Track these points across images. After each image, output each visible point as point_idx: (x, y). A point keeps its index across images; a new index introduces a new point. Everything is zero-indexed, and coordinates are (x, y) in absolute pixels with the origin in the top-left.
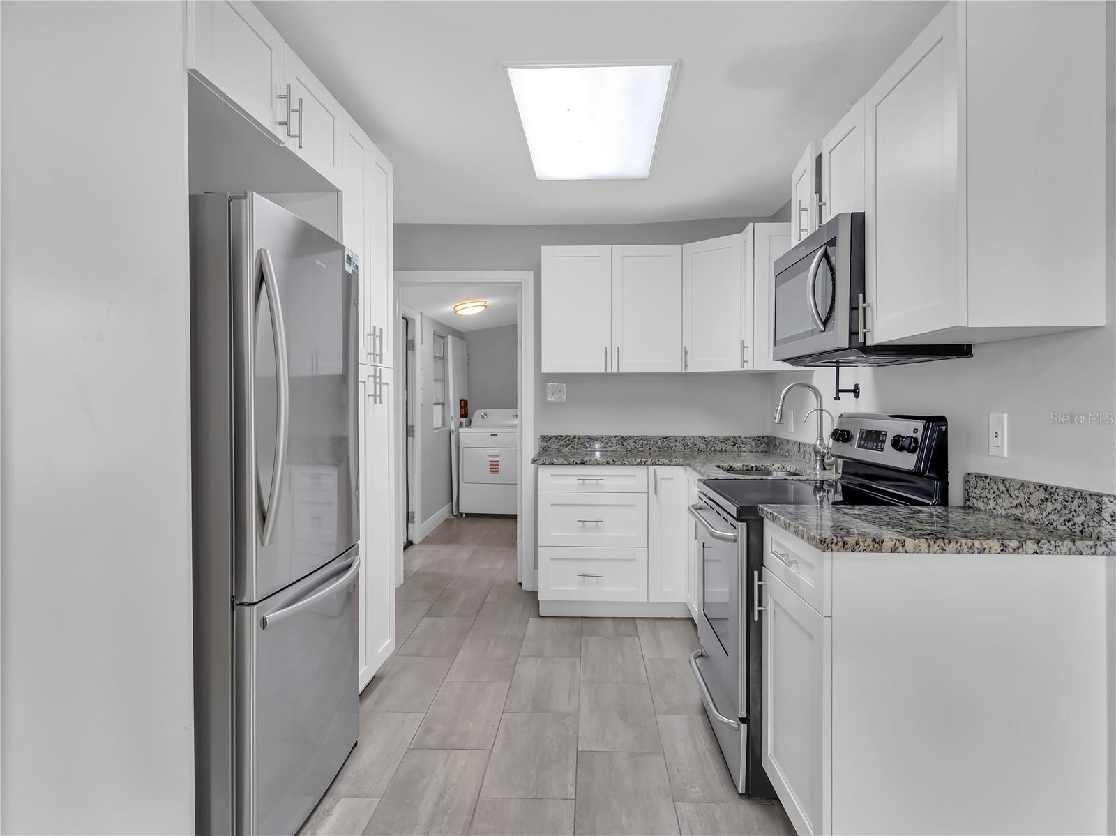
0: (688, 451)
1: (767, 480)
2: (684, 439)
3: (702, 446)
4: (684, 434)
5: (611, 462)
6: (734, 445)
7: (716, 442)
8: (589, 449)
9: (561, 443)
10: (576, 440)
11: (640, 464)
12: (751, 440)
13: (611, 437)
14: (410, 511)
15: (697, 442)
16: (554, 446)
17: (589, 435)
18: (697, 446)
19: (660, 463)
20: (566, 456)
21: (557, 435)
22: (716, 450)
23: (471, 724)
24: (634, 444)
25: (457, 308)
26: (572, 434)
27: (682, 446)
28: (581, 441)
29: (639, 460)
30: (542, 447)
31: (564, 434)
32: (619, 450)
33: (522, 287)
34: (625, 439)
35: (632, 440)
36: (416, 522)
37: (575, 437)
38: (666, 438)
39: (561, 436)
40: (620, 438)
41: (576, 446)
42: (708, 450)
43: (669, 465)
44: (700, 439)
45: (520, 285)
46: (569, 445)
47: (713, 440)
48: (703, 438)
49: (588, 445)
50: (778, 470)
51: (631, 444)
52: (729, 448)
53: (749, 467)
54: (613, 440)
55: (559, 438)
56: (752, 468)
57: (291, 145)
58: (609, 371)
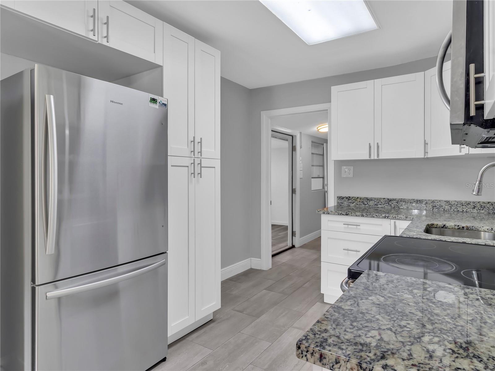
0: (435, 210)
1: (445, 241)
2: (433, 202)
3: (447, 207)
4: (433, 199)
5: (365, 215)
6: (474, 208)
7: (458, 205)
8: (367, 206)
9: (349, 201)
10: (359, 200)
11: (385, 217)
12: (488, 205)
13: (381, 199)
14: (293, 231)
15: (443, 204)
16: (345, 203)
17: (367, 197)
18: (443, 207)
19: (399, 218)
20: (353, 209)
21: (347, 196)
22: (458, 211)
23: (228, 366)
24: (396, 204)
25: (319, 128)
26: (356, 196)
27: (431, 207)
28: (361, 200)
29: (384, 215)
30: (338, 203)
31: (351, 196)
32: (386, 207)
33: (328, 112)
34: (390, 200)
35: (395, 202)
36: (296, 237)
37: (358, 198)
38: (420, 201)
39: (350, 197)
40: (386, 200)
41: (358, 204)
42: (452, 210)
43: (405, 220)
44: (445, 203)
45: (327, 111)
46: (354, 202)
47: (456, 203)
48: (447, 202)
49: (366, 203)
50: (487, 231)
51: (394, 204)
52: (469, 210)
53: (461, 227)
54: (382, 200)
55: (349, 198)
56: (463, 227)
57: (104, 42)
58: (372, 158)
